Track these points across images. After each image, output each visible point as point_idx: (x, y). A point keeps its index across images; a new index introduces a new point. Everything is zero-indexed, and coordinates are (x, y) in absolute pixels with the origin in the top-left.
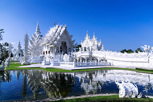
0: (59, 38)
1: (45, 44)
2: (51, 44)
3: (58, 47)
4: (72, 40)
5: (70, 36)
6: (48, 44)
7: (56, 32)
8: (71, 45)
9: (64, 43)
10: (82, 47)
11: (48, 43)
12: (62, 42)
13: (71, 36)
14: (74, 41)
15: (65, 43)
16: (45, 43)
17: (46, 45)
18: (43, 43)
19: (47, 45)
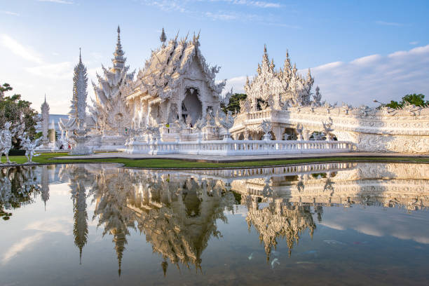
0: (176, 76)
1: (138, 98)
2: (156, 97)
3: (175, 105)
4: (217, 81)
5: (209, 71)
6: (145, 98)
7: (168, 60)
8: (215, 97)
9: (192, 91)
10: (249, 97)
11: (147, 93)
12: (188, 90)
13: (214, 70)
14: (222, 85)
15: (196, 91)
16: (137, 94)
17: (142, 99)
18: (133, 96)
19: (144, 101)
